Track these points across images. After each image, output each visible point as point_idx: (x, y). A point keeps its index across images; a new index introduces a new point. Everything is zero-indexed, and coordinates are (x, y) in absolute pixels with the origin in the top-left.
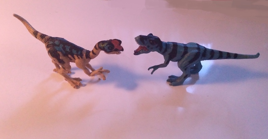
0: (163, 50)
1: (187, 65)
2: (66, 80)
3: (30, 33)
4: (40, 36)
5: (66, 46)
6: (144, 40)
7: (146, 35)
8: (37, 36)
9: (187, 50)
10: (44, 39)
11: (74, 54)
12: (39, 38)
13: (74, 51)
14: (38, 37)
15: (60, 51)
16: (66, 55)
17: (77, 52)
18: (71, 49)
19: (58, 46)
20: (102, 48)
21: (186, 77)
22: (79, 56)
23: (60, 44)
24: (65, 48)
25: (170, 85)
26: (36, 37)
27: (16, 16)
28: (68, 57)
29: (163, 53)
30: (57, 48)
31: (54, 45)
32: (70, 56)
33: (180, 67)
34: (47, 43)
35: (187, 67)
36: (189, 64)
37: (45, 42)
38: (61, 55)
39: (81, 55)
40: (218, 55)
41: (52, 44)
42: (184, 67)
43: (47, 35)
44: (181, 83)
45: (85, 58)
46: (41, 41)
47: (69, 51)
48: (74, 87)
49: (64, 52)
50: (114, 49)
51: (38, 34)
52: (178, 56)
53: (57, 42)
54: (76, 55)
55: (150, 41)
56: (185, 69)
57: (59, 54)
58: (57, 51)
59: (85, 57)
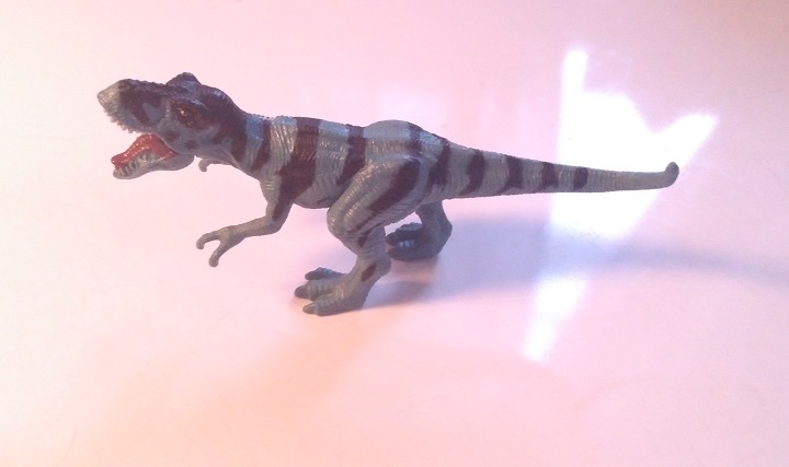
0: (251, 155)
1: (366, 222)
6: (145, 105)
7: (163, 79)
9: (362, 152)
21: (369, 274)
25: (309, 310)
29: (254, 169)
33: (338, 230)
35: (368, 232)
36: (370, 218)
40: (503, 175)
42: (353, 231)
44: (355, 302)
52: (323, 180)
55: (174, 108)
56: (362, 242)
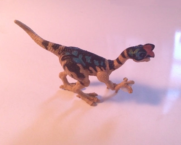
2: (79, 97)
3: (38, 43)
4: (52, 46)
5: (86, 57)
8: (47, 47)
10: (57, 50)
11: (95, 66)
12: (51, 50)
13: (96, 62)
14: (49, 48)
15: (80, 63)
16: (86, 67)
17: (100, 63)
18: (92, 60)
19: (77, 57)
20: (132, 56)
22: (102, 68)
23: (78, 55)
24: (85, 59)
26: (47, 49)
27: (18, 23)
28: (89, 70)
30: (75, 60)
31: (72, 56)
32: (91, 68)
34: (61, 54)
37: (59, 54)
38: (81, 67)
39: (104, 66)
41: (69, 55)
43: (61, 45)
45: (109, 70)
46: (54, 53)
47: (90, 63)
48: (92, 105)
49: (85, 64)
50: (147, 55)
51: (49, 44)
53: (75, 53)
54: (98, 66)
57: (79, 67)
58: (76, 63)
59: (109, 68)
